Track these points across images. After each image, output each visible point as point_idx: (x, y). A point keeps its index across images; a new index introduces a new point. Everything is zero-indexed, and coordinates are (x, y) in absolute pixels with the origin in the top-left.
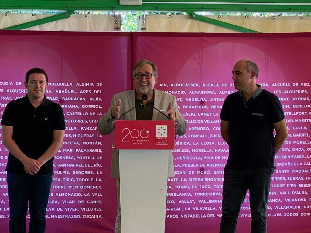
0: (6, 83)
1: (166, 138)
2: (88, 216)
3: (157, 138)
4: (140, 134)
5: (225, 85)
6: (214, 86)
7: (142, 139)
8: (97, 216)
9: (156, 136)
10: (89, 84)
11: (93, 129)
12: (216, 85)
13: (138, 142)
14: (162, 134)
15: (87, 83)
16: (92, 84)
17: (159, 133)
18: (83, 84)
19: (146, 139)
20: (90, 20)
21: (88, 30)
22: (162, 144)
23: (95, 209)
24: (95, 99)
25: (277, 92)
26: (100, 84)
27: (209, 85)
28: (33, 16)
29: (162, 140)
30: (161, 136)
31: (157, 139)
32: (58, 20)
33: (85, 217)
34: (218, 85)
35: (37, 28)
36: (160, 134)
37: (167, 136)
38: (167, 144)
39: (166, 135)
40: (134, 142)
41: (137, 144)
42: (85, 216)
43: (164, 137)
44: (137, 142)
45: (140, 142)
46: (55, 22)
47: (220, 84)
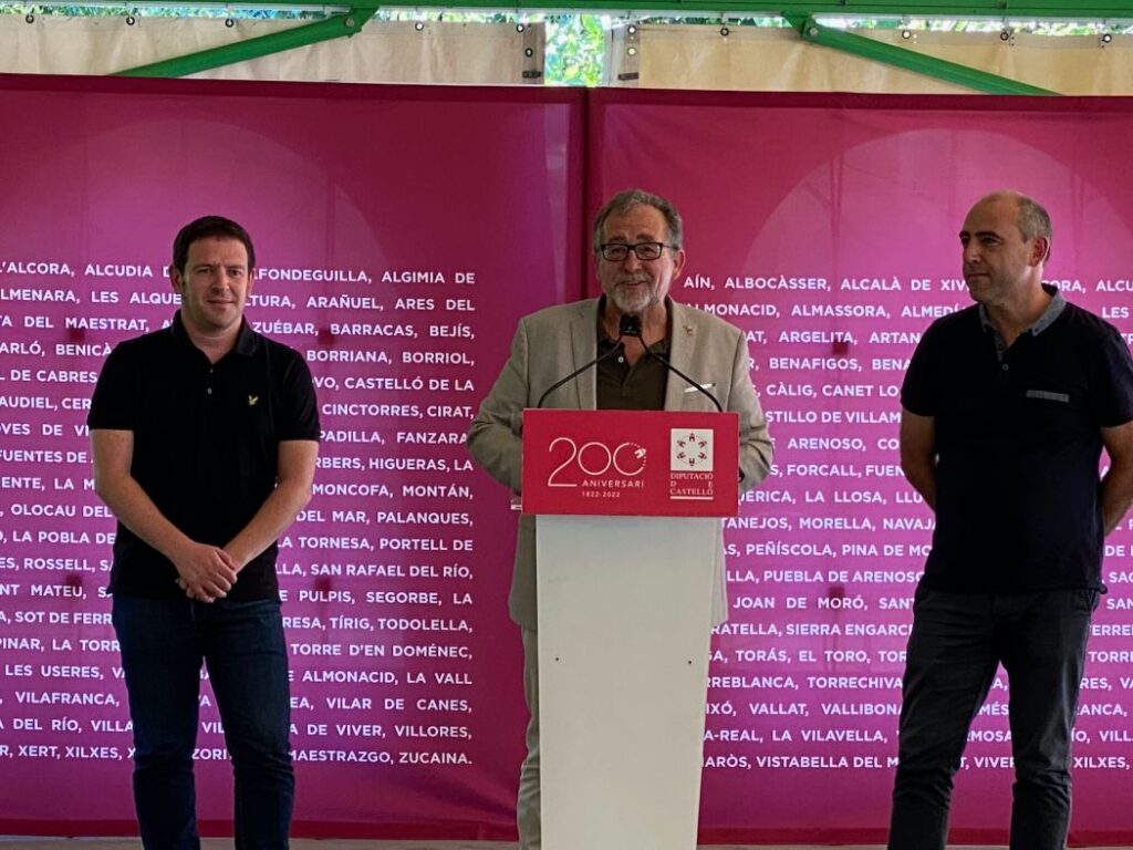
0: (128, 271)
1: (707, 476)
2: (420, 758)
3: (676, 476)
4: (612, 459)
5: (925, 285)
6: (885, 288)
7: (622, 477)
8: (451, 758)
9: (672, 469)
10: (426, 274)
11: (440, 440)
12: (889, 283)
13: (607, 489)
14: (692, 462)
15: (420, 274)
16: (440, 277)
17: (681, 456)
18: (408, 277)
19: (634, 479)
20: (435, 42)
21: (426, 80)
22: (691, 495)
23: (443, 731)
24: (451, 331)
25: (1113, 312)
26: (469, 278)
27: (865, 284)
28: (227, 25)
29: (692, 481)
30: (689, 468)
31: (675, 480)
32: (319, 44)
33: (407, 758)
34: (896, 285)
35: (240, 72)
36: (686, 460)
37: (711, 469)
38: (711, 498)
39: (707, 465)
40: (592, 489)
41: (601, 497)
42: (408, 756)
43: (699, 473)
44: (601, 489)
45: (615, 489)
46: (308, 47)
47: (905, 283)
